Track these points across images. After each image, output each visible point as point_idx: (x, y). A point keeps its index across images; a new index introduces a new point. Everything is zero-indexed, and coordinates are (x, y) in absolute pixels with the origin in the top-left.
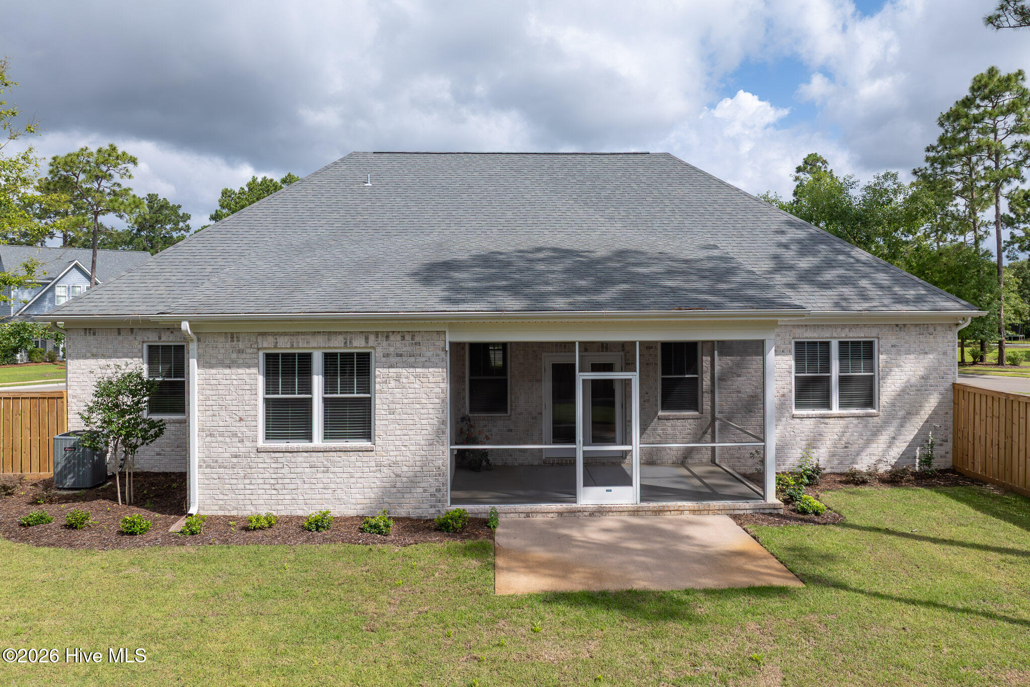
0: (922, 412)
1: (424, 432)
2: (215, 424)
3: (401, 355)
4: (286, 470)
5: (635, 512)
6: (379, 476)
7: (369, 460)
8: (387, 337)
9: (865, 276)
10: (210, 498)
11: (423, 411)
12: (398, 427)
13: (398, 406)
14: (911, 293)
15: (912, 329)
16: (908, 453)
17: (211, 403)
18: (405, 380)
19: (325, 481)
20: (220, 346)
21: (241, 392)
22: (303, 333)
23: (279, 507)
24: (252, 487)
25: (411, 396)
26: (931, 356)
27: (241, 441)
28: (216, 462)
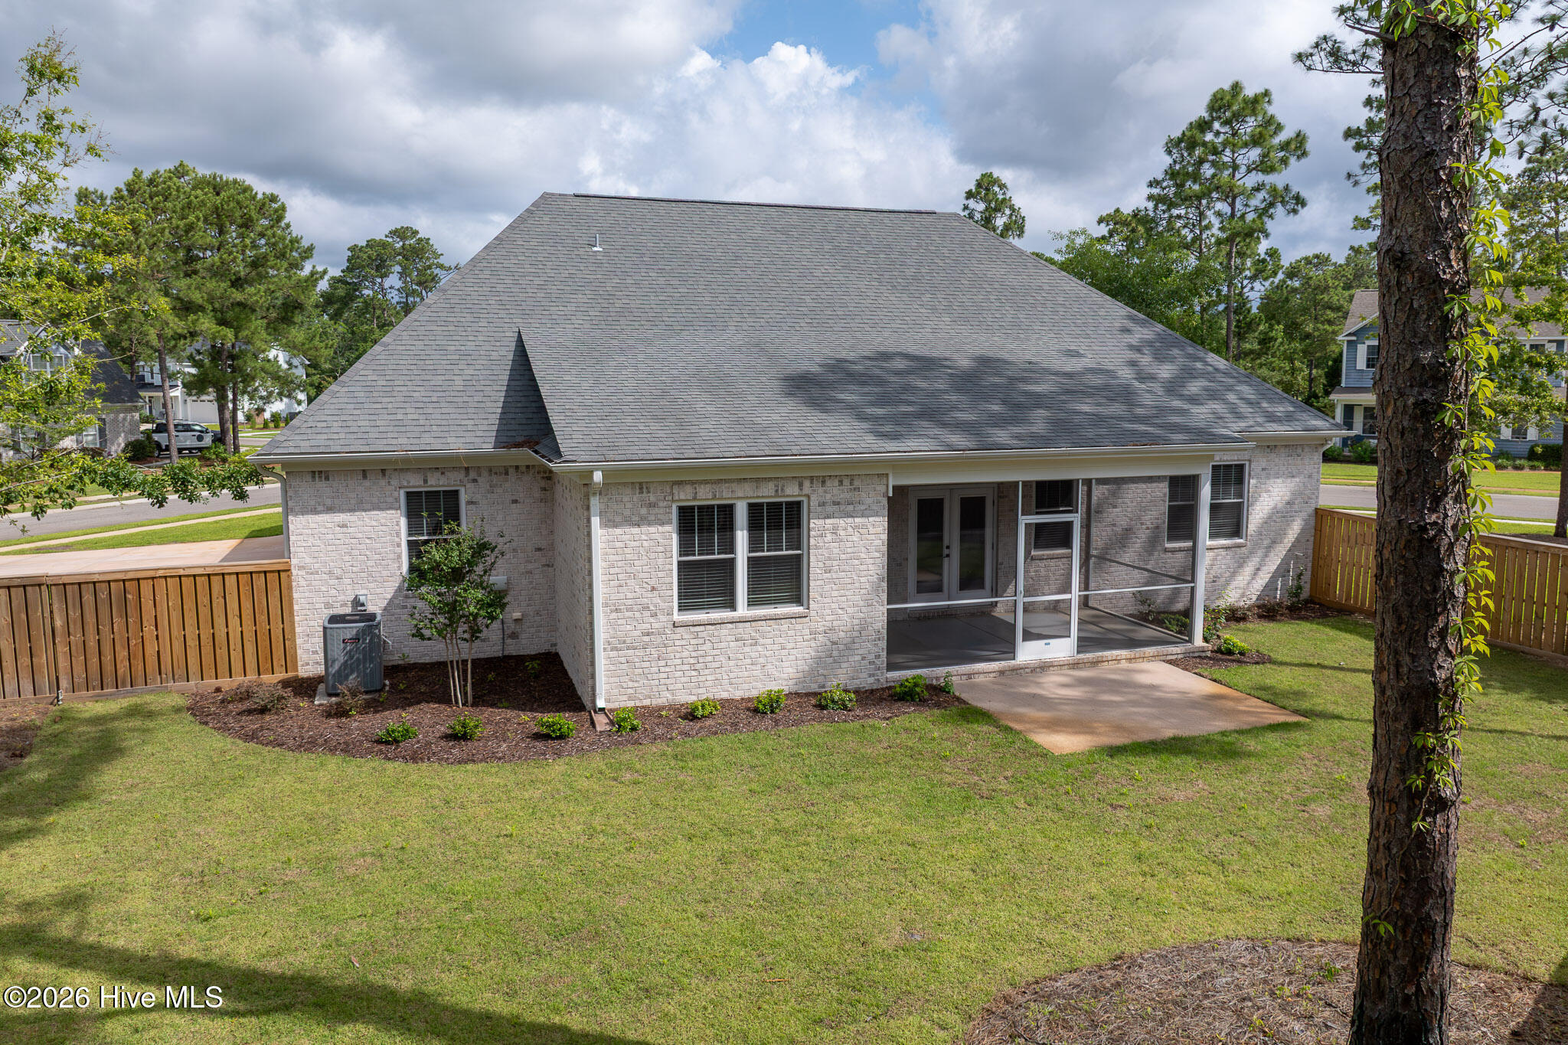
0: (1286, 540)
1: (863, 591)
2: (622, 596)
3: (838, 503)
4: (708, 645)
5: (1075, 665)
6: (813, 645)
7: (803, 628)
8: (823, 482)
9: (1230, 389)
10: (616, 688)
11: (863, 567)
12: (835, 587)
13: (835, 563)
14: (1280, 409)
15: (1282, 450)
16: (1270, 586)
17: (617, 570)
18: (842, 533)
19: (753, 655)
20: (625, 499)
21: (653, 556)
22: (726, 481)
23: (701, 691)
24: (667, 669)
25: (849, 550)
26: (1298, 480)
27: (653, 615)
28: (624, 642)
